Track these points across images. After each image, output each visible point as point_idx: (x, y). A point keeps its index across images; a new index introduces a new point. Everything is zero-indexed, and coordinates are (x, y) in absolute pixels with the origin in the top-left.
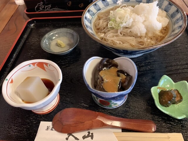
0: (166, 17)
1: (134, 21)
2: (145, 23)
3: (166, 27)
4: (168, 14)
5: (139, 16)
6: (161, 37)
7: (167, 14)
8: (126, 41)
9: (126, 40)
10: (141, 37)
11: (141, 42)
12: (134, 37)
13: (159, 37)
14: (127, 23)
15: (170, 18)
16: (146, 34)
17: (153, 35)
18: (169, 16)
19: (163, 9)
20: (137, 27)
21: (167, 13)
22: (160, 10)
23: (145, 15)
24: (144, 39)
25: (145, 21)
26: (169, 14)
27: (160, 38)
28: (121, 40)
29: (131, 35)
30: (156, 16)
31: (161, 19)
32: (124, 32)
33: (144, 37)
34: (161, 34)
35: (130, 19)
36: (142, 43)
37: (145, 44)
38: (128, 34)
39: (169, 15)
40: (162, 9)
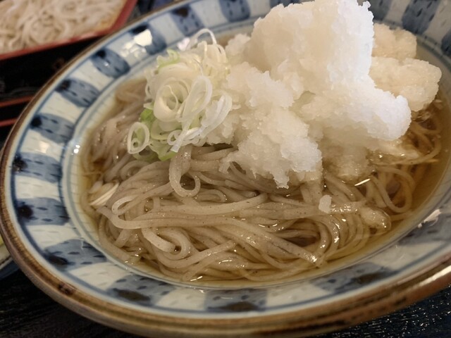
0: (419, 56)
1: (243, 108)
2: (304, 107)
3: (432, 108)
4: (427, 42)
5: (267, 72)
6: (413, 169)
7: (421, 44)
8: (213, 228)
9: (211, 222)
10: (296, 191)
11: (301, 221)
12: (258, 193)
13: (404, 174)
14: (204, 124)
15: (441, 58)
16: (327, 165)
17: (371, 164)
18: (432, 51)
19: (394, 23)
20: (266, 137)
21: (422, 39)
22: (384, 29)
23: (302, 62)
24: (315, 204)
25: (306, 96)
26: (431, 40)
27: (409, 182)
28: (184, 223)
29: (240, 187)
30: (366, 61)
31: (398, 71)
32: (204, 173)
33: (317, 190)
34: (414, 156)
35: (216, 98)
36: (307, 233)
37: (324, 235)
38: (228, 183)
39: (432, 45)
40: (392, 25)
